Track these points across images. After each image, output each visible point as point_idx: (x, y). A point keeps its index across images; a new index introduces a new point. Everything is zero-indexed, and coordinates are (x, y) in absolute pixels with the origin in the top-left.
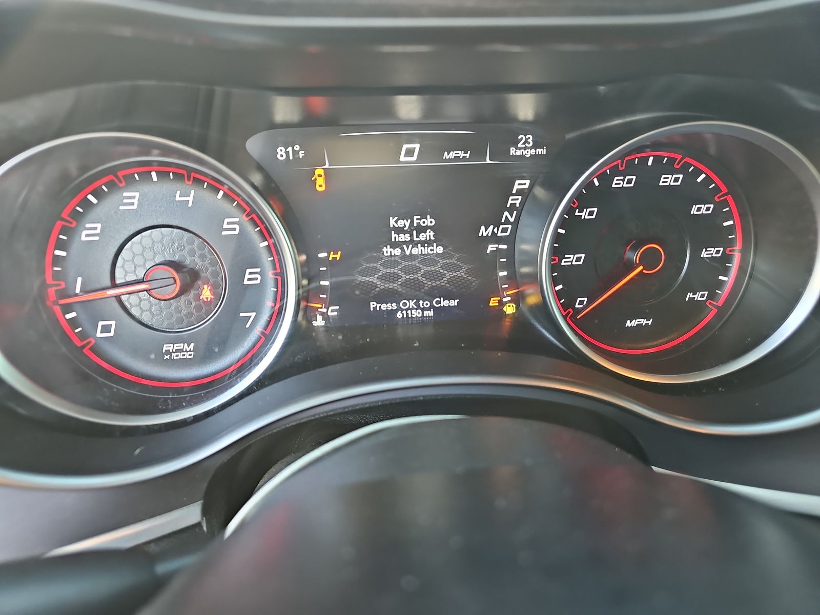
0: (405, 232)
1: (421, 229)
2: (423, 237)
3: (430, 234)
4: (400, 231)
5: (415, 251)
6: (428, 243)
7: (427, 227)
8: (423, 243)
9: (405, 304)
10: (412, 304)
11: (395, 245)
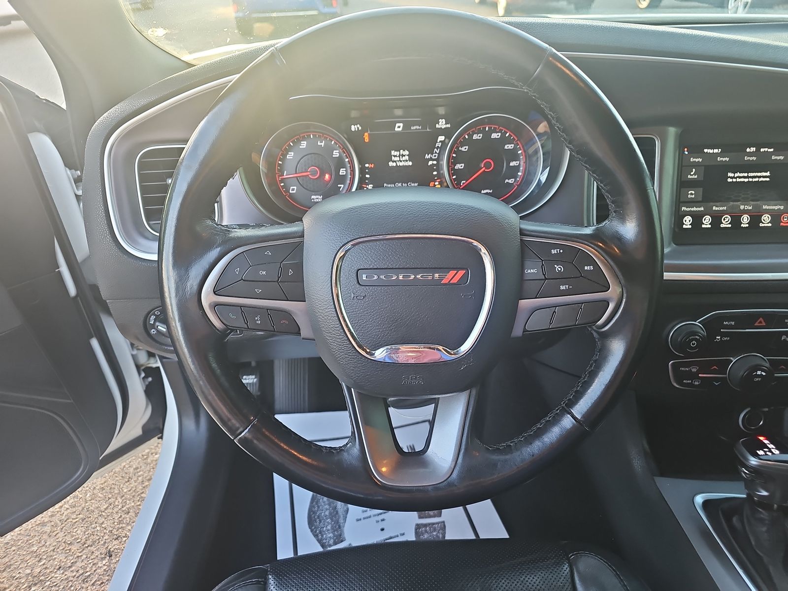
0: (397, 157)
2: (404, 158)
3: (407, 157)
4: (395, 156)
5: (401, 164)
6: (406, 161)
7: (406, 155)
8: (404, 161)
11: (394, 162)
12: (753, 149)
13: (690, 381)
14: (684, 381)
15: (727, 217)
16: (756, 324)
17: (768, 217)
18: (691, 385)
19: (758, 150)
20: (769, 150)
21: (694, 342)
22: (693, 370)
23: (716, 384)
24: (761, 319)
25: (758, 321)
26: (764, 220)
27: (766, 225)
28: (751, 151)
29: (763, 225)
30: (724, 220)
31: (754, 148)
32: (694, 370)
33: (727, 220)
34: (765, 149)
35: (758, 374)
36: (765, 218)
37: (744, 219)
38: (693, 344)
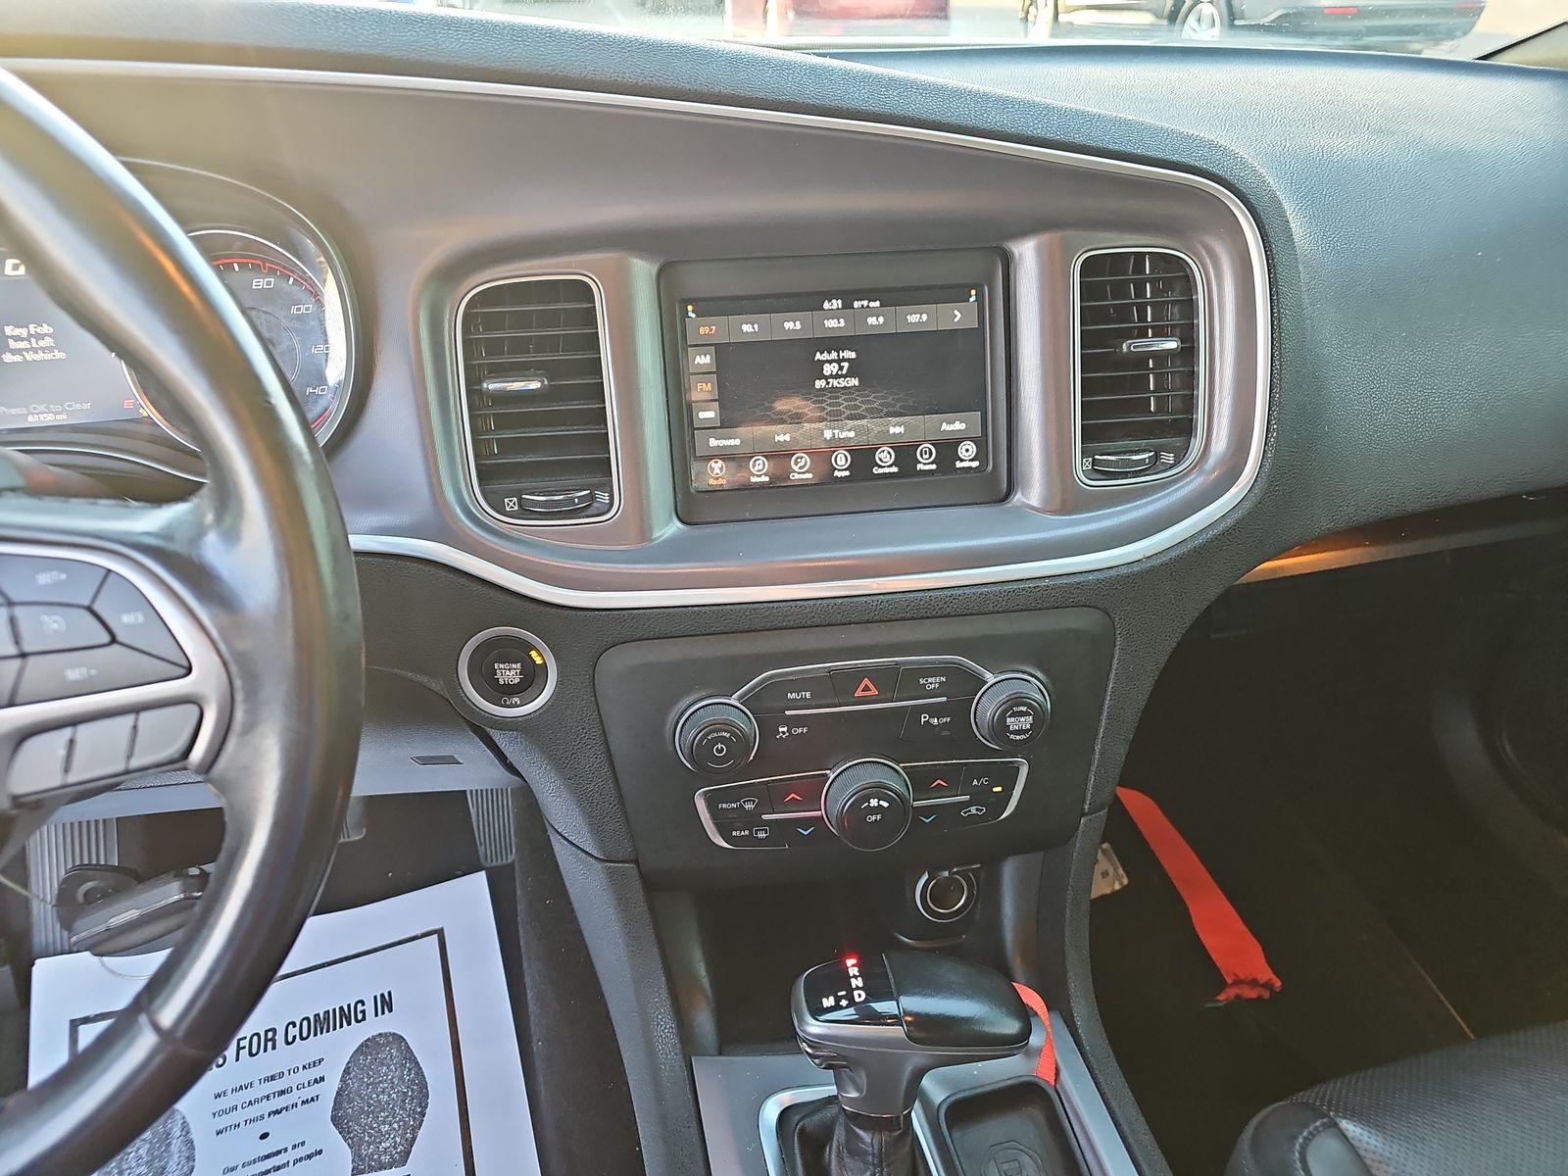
0: (22, 340)
1: (39, 337)
2: (42, 343)
3: (48, 342)
4: (17, 338)
5: (37, 357)
6: (50, 349)
7: (46, 335)
8: (43, 349)
9: (35, 408)
10: (42, 408)
11: (15, 352)
12: (837, 304)
13: (747, 832)
14: (734, 833)
15: (801, 458)
16: (859, 693)
17: (889, 453)
18: (751, 840)
19: (848, 305)
20: (872, 304)
21: (719, 746)
22: (746, 807)
23: (805, 833)
24: (866, 681)
25: (862, 686)
26: (880, 459)
27: (886, 470)
28: (835, 307)
29: (881, 471)
30: (796, 463)
31: (840, 301)
32: (749, 806)
33: (802, 464)
34: (863, 302)
35: (871, 805)
36: (882, 456)
37: (838, 459)
38: (720, 751)
